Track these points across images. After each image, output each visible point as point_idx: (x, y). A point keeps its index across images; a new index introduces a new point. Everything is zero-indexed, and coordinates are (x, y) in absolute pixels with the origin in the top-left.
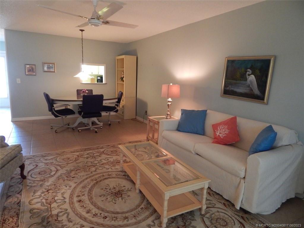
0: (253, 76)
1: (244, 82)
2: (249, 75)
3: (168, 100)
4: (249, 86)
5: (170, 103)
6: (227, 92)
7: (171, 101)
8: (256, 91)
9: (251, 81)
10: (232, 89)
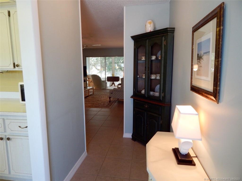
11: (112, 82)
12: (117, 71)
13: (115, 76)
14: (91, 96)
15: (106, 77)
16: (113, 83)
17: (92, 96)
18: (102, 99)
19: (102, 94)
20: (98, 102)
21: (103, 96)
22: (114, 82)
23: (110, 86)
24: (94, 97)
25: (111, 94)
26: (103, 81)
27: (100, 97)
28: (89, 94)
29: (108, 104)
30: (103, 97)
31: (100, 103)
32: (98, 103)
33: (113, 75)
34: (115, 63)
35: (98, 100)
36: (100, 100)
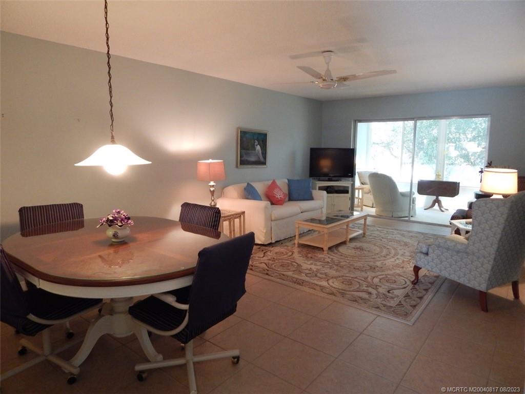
0: (259, 146)
1: (254, 151)
2: (257, 145)
3: (210, 184)
4: (257, 155)
5: (214, 189)
6: (243, 162)
7: (213, 186)
8: (262, 159)
9: (258, 151)
10: (247, 158)
11: (434, 198)
12: (452, 164)
13: (445, 180)
14: (353, 244)
15: (415, 182)
16: (437, 201)
17: (358, 244)
18: (390, 262)
19: (391, 240)
20: (370, 274)
21: (394, 249)
22: (440, 198)
23: (425, 209)
24: (361, 249)
25: (422, 256)
26: (403, 195)
27: (385, 252)
28: (347, 237)
29: (407, 296)
30: (393, 252)
31: (376, 280)
32: (369, 279)
33: (438, 175)
34: (449, 140)
35: (371, 264)
36: (378, 264)
